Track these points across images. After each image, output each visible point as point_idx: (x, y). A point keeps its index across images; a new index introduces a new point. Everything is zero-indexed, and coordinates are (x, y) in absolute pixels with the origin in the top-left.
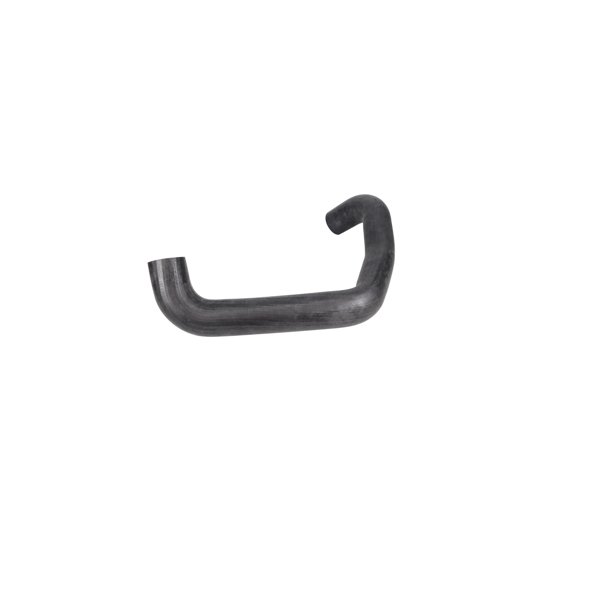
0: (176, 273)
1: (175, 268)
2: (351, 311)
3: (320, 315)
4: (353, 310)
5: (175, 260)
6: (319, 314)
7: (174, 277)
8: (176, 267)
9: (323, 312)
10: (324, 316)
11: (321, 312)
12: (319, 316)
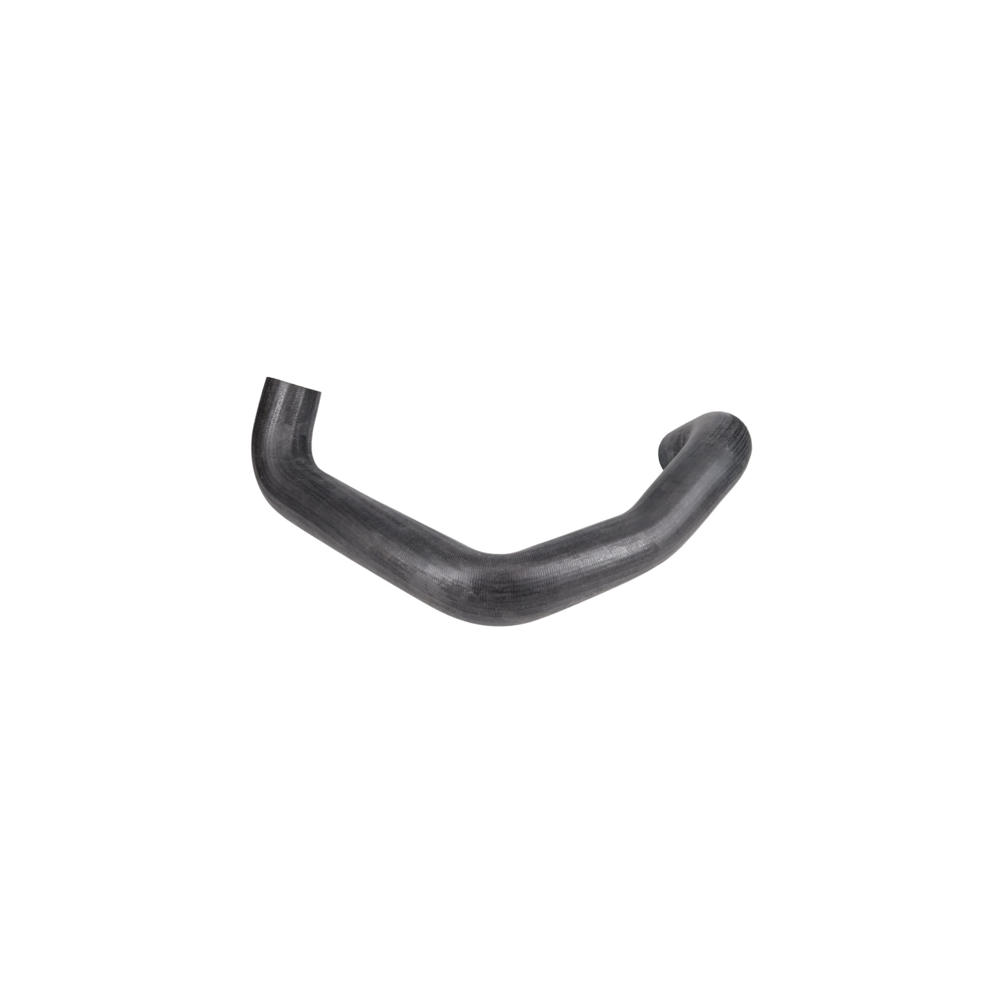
0: (279, 404)
1: (281, 398)
2: (443, 586)
3: (399, 563)
4: (448, 585)
5: (287, 386)
6: (398, 560)
7: (275, 409)
8: (283, 397)
9: (404, 562)
10: (403, 570)
11: (403, 561)
12: (396, 565)
